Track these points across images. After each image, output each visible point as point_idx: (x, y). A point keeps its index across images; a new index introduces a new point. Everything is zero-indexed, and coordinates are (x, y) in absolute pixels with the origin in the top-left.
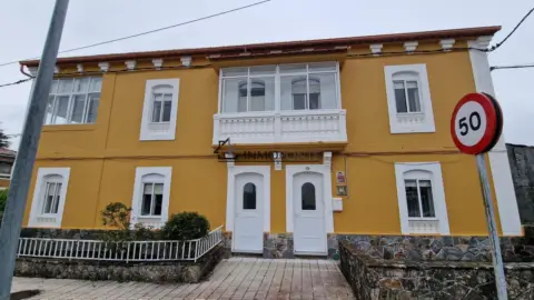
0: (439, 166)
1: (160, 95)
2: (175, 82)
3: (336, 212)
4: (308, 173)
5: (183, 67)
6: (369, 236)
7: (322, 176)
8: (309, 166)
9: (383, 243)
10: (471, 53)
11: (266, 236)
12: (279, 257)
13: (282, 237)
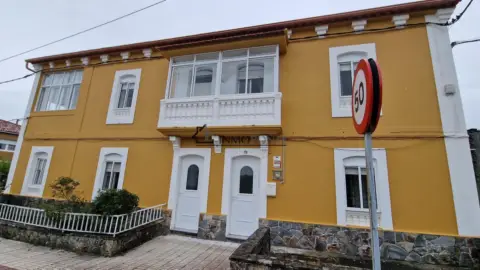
0: (384, 153)
1: (126, 84)
2: (137, 72)
3: (269, 197)
4: (245, 157)
5: (144, 58)
6: (301, 224)
7: (260, 160)
8: (247, 149)
9: (315, 233)
10: (428, 28)
11: (201, 216)
12: (211, 239)
13: (216, 219)
